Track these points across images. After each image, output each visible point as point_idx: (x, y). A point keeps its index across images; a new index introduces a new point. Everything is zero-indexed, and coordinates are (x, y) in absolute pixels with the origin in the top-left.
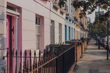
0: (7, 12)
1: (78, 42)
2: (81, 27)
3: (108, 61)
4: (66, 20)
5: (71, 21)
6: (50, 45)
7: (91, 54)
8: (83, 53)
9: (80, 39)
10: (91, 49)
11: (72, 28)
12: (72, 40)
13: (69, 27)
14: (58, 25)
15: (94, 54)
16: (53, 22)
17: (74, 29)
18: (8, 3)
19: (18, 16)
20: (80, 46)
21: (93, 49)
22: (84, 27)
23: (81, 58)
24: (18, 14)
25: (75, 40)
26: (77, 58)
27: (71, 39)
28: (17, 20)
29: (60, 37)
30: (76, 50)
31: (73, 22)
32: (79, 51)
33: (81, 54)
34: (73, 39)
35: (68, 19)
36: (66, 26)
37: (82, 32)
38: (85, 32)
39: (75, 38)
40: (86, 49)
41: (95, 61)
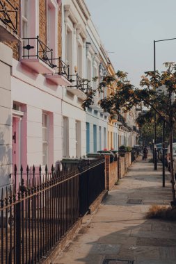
0: (13, 114)
1: (111, 155)
2: (120, 123)
3: (164, 188)
4: (89, 113)
5: (99, 114)
6: (64, 160)
7: (136, 179)
8: (122, 176)
9: (116, 149)
10: (140, 170)
11: (100, 127)
12: (100, 152)
13: (95, 126)
14: (75, 122)
15: (142, 178)
16: (65, 118)
17: (105, 128)
18: (14, 102)
19: (22, 116)
20: (115, 164)
21: (144, 170)
22: (127, 122)
23: (116, 184)
24: (22, 114)
25: (105, 151)
26: (108, 184)
27: (98, 150)
28: (20, 123)
29: (78, 146)
30: (108, 170)
31: (102, 115)
32: (112, 171)
33: (116, 178)
34: (102, 149)
35: (93, 111)
36: (87, 124)
37: (122, 134)
38: (129, 134)
39: (107, 148)
40: (128, 170)
41: (140, 189)
